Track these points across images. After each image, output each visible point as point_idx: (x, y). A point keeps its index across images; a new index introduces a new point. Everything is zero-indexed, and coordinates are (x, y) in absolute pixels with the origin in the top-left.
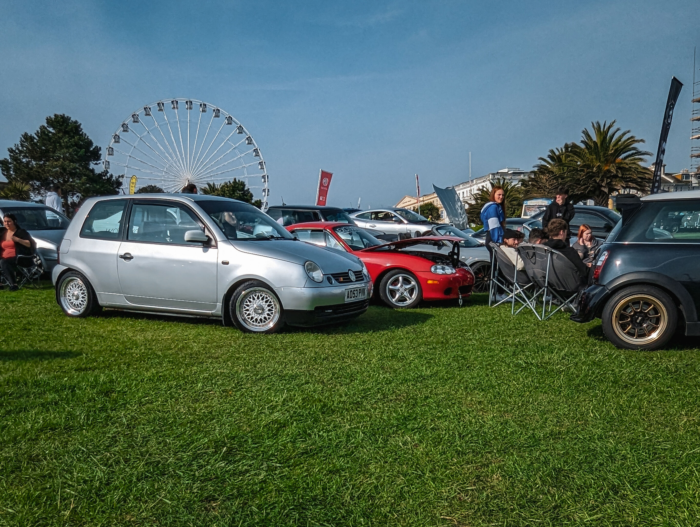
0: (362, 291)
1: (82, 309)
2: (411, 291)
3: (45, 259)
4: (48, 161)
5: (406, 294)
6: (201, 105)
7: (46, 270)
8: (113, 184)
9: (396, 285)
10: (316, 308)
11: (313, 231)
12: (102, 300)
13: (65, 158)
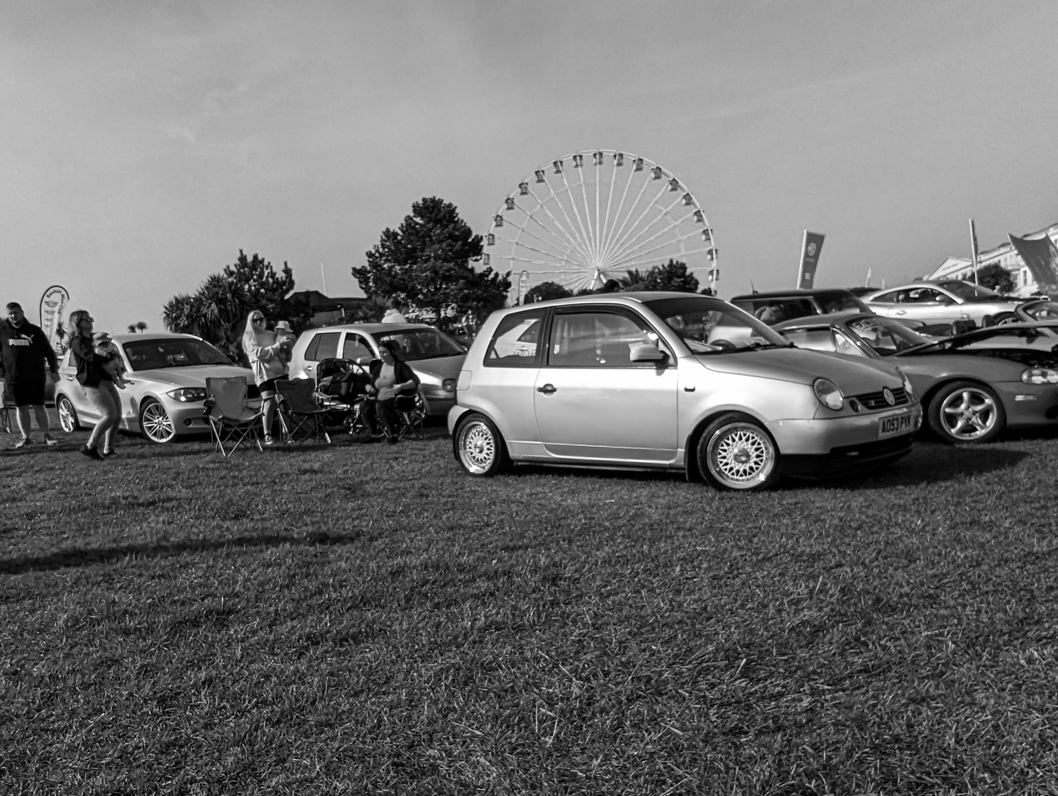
0: (906, 419)
1: (487, 465)
2: (985, 415)
3: (429, 399)
4: (415, 263)
5: (976, 420)
6: (615, 156)
7: (429, 414)
8: (499, 286)
9: (958, 406)
10: (834, 450)
11: (810, 330)
12: (514, 452)
13: (436, 258)
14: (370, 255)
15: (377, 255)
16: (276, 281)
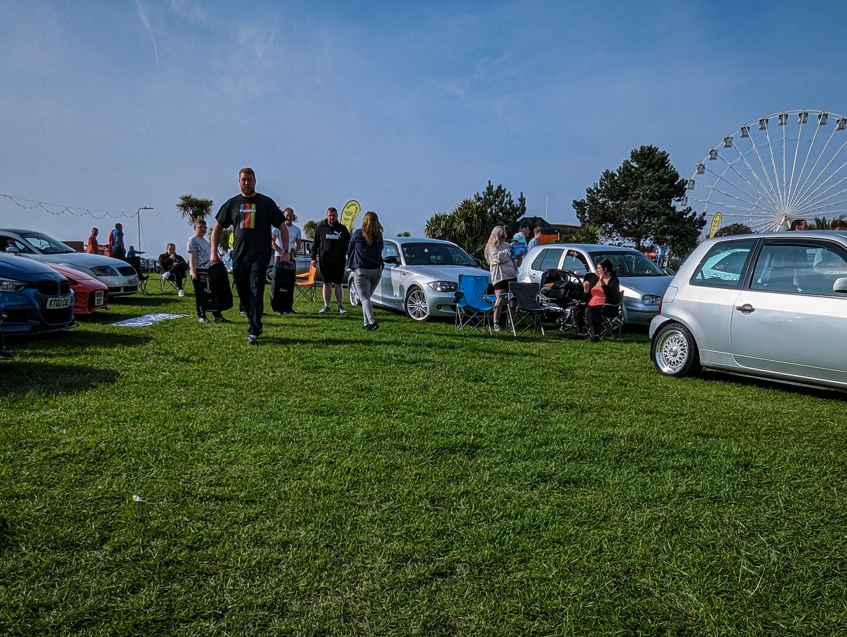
1: (679, 368)
4: (625, 200)
8: (695, 224)
12: (704, 359)
13: (645, 196)
14: (589, 191)
15: (595, 191)
16: (512, 208)
